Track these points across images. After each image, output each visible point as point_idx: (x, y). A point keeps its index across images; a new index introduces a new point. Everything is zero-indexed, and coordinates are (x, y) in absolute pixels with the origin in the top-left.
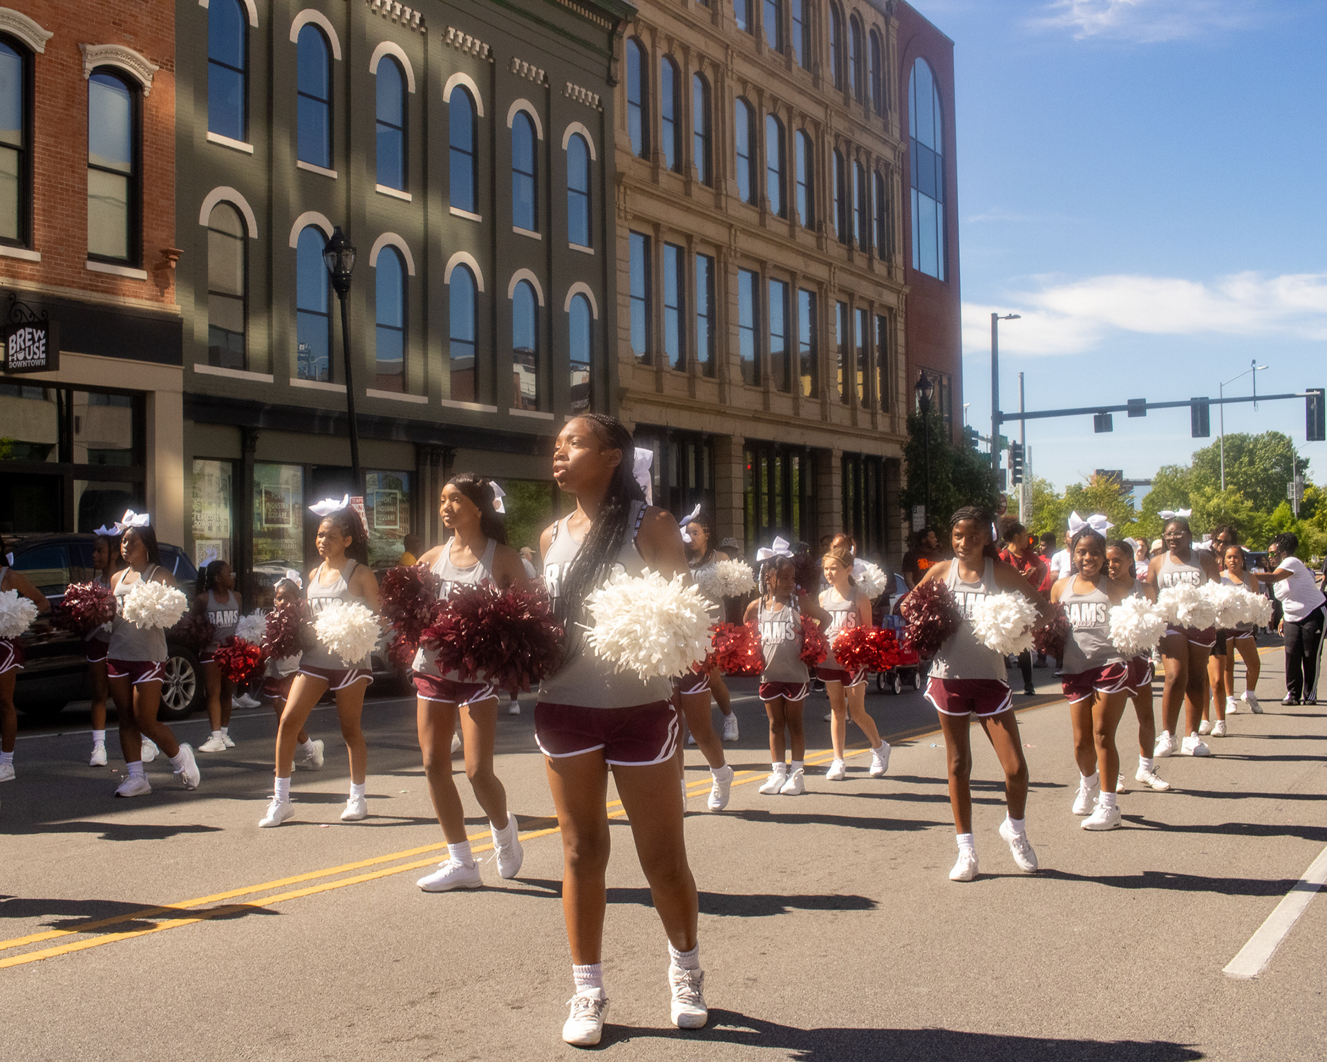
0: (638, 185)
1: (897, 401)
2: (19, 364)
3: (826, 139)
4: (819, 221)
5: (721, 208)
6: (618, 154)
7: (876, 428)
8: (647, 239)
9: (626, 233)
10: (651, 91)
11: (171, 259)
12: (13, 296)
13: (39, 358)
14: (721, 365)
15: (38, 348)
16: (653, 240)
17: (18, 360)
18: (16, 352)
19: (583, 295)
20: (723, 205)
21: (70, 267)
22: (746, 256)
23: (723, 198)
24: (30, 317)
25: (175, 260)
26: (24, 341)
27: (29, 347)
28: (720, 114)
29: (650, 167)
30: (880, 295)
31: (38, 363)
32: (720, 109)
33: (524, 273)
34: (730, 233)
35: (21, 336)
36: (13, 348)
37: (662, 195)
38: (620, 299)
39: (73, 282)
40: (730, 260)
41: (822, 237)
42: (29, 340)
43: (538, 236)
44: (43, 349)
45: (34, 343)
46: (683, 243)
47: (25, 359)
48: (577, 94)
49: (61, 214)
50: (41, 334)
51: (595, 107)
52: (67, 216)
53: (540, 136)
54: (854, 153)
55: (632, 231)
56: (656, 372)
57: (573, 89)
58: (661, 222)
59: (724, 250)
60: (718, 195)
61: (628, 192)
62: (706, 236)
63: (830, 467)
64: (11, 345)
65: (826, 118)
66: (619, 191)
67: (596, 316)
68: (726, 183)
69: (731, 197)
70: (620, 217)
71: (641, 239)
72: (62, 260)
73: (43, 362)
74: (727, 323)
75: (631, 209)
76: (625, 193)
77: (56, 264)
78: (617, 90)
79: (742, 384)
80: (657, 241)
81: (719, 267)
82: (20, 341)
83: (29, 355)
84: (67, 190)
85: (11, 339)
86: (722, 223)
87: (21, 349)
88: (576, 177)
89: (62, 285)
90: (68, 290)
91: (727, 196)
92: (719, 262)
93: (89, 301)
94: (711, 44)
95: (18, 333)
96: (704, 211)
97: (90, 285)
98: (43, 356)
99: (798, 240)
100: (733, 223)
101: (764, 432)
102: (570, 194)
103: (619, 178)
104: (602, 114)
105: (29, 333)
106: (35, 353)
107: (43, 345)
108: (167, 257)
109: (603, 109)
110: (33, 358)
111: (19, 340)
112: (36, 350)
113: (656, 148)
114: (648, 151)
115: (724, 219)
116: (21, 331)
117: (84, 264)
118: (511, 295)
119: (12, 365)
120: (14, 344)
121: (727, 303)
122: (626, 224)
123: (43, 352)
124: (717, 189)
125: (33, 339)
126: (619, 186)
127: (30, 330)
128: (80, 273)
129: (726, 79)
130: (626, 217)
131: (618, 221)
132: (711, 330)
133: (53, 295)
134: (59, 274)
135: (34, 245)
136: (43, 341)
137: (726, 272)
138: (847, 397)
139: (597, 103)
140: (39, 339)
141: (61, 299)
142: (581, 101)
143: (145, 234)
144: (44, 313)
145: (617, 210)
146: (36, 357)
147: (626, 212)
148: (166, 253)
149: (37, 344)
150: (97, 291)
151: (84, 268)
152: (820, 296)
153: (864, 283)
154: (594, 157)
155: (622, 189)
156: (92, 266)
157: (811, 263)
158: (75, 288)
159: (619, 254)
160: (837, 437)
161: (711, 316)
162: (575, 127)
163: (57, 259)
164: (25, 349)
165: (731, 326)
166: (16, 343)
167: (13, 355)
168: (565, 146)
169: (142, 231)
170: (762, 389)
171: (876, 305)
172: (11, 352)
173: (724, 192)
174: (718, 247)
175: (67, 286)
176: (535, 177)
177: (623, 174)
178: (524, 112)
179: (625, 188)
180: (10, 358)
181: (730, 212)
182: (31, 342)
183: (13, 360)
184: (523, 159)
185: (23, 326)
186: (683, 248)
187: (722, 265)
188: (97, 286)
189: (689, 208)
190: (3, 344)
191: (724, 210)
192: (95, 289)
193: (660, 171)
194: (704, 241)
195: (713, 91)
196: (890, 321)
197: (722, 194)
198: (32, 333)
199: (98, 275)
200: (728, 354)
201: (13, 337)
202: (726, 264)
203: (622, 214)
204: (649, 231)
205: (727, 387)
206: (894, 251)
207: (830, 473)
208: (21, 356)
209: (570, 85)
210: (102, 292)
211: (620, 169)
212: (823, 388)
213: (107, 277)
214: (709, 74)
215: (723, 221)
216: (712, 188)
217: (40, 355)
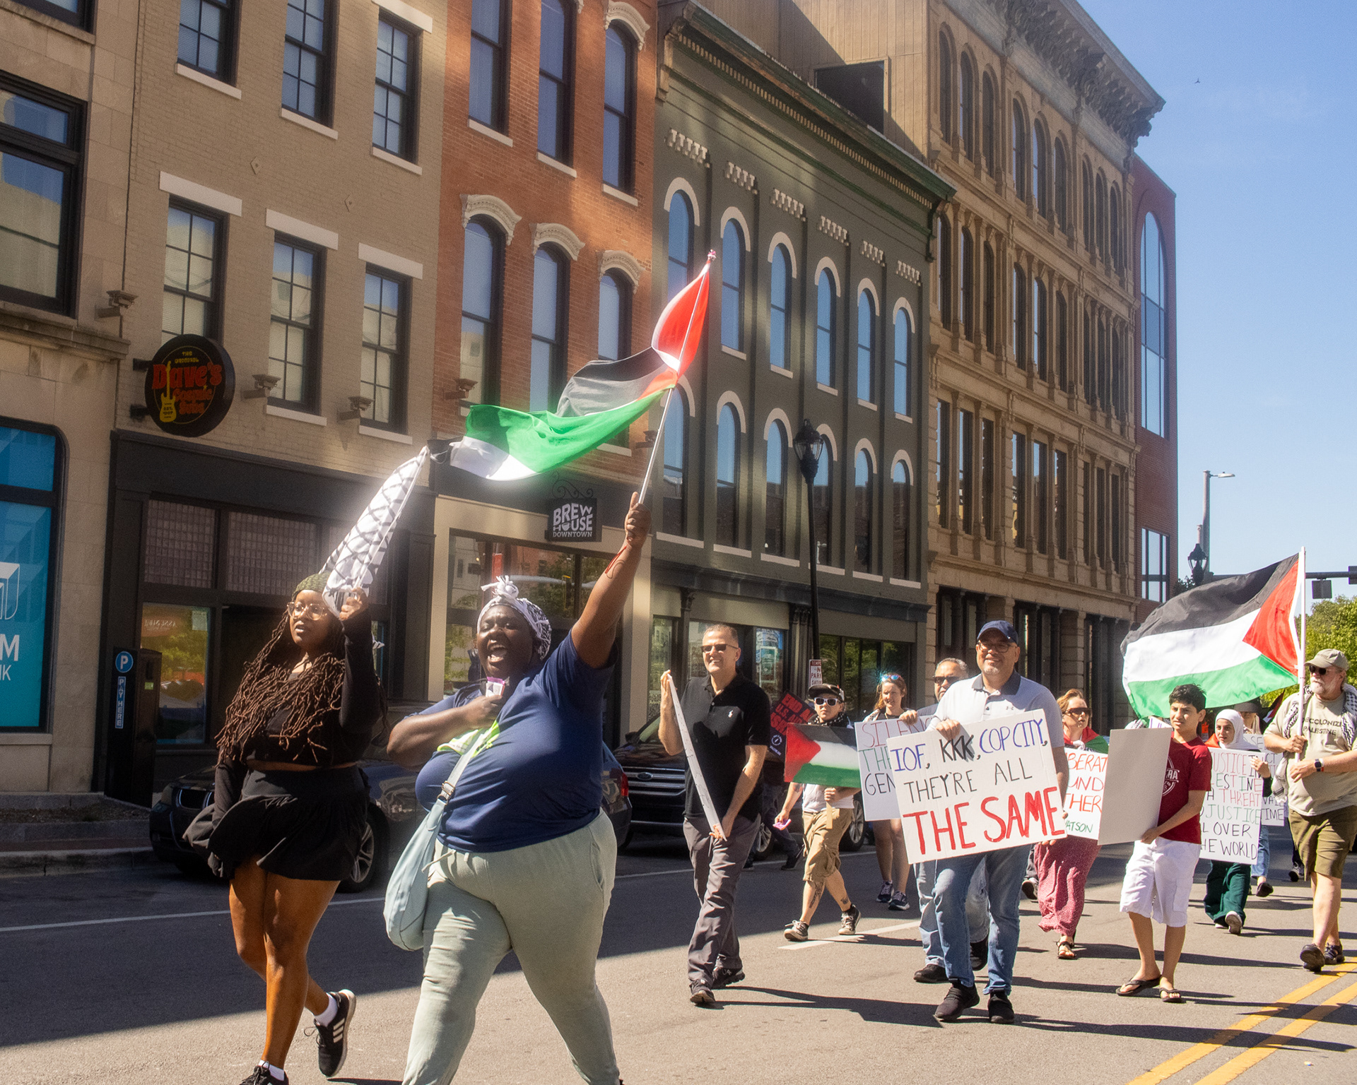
1: (1127, 561)
2: (564, 534)
5: (1000, 374)
7: (1111, 589)
8: (945, 405)
9: (935, 402)
13: (585, 530)
14: (997, 528)
15: (585, 522)
16: (951, 407)
17: (562, 530)
18: (561, 523)
19: (904, 461)
20: (1003, 372)
22: (1018, 420)
23: (1003, 364)
24: (575, 493)
26: (570, 514)
27: (575, 520)
28: (1002, 281)
29: (951, 336)
30: (1116, 455)
31: (584, 534)
32: (1001, 277)
34: (1008, 398)
35: (566, 510)
36: (557, 520)
37: (961, 364)
40: (1008, 424)
42: (575, 514)
43: (874, 407)
44: (589, 522)
45: (580, 517)
46: (971, 408)
47: (570, 530)
48: (904, 271)
50: (589, 509)
51: (917, 283)
53: (877, 311)
54: (1098, 312)
57: (902, 267)
59: (1002, 415)
60: (998, 361)
61: (939, 362)
62: (991, 402)
64: (555, 517)
65: (1079, 280)
66: (932, 361)
69: (1009, 363)
70: (932, 387)
73: (590, 535)
75: (940, 379)
76: (936, 364)
78: (933, 264)
79: (1013, 546)
80: (955, 408)
81: (998, 433)
83: (575, 527)
85: (555, 512)
86: (1004, 389)
87: (566, 521)
88: (900, 349)
91: (1006, 361)
92: (997, 426)
94: (998, 215)
95: (564, 507)
96: (991, 378)
98: (591, 529)
99: (1055, 402)
100: (1011, 388)
102: (896, 365)
103: (932, 349)
104: (921, 289)
105: (575, 508)
106: (580, 526)
107: (590, 520)
109: (922, 284)
110: (578, 530)
111: (564, 513)
112: (583, 524)
113: (955, 318)
114: (950, 320)
115: (1005, 385)
116: (567, 506)
119: (555, 535)
120: (558, 517)
123: (590, 526)
124: (996, 355)
125: (579, 513)
126: (932, 356)
127: (577, 506)
129: (1006, 248)
130: (936, 387)
131: (930, 390)
136: (591, 516)
137: (1003, 437)
139: (918, 279)
140: (586, 514)
144: (590, 491)
145: (930, 380)
146: (582, 529)
147: (937, 381)
149: (584, 518)
152: (1070, 457)
153: (1104, 443)
154: (914, 329)
155: (934, 360)
162: (902, 302)
164: (570, 522)
166: (561, 515)
167: (557, 526)
168: (894, 321)
172: (555, 523)
173: (1004, 358)
174: (997, 412)
176: (872, 350)
177: (936, 345)
178: (867, 291)
179: (937, 359)
180: (554, 529)
181: (1009, 378)
182: (577, 516)
183: (557, 531)
184: (865, 334)
185: (571, 502)
186: (971, 413)
187: (1000, 429)
189: (981, 376)
190: (547, 516)
191: (1004, 376)
193: (957, 339)
194: (988, 407)
195: (995, 259)
197: (1002, 360)
198: (579, 509)
201: (558, 510)
202: (1003, 429)
203: (934, 384)
204: (949, 399)
208: (566, 527)
209: (901, 263)
211: (933, 341)
212: (1070, 546)
214: (993, 244)
215: (1005, 387)
216: (993, 353)
217: (587, 527)
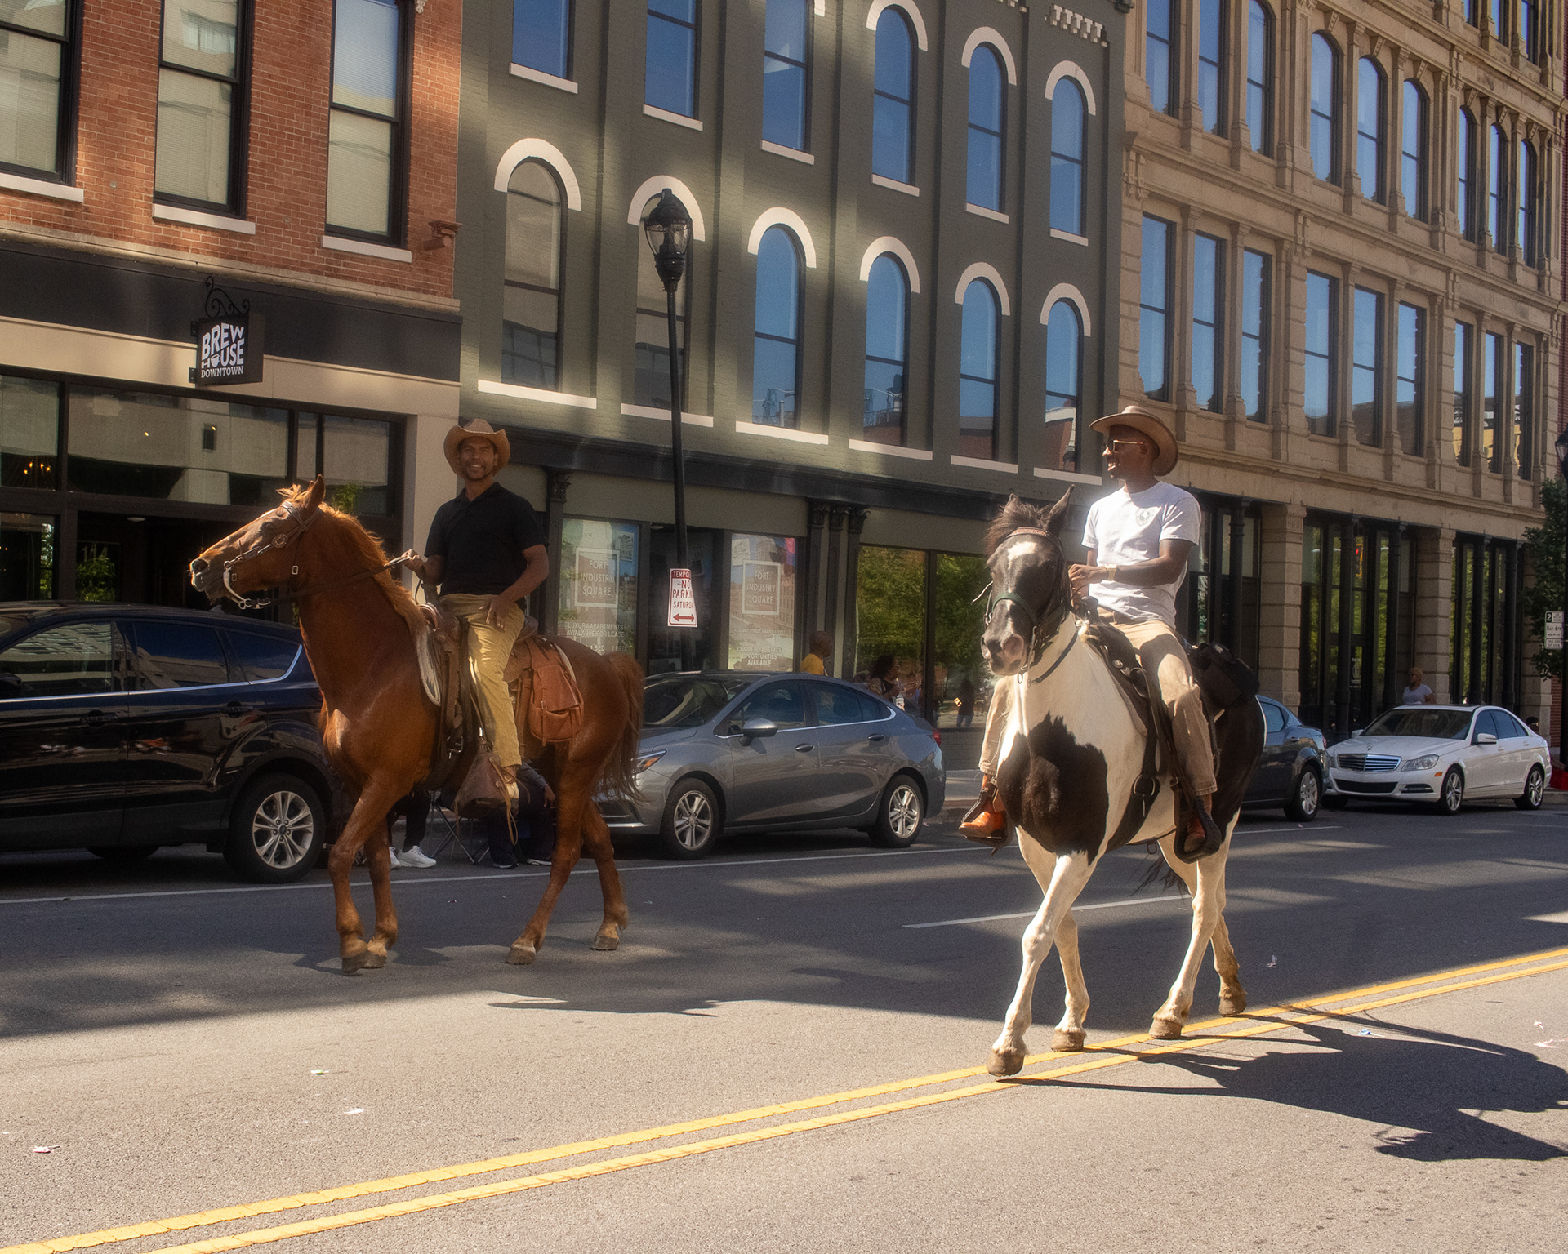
0: (1158, 151)
1: (1544, 464)
2: (213, 373)
3: (1449, 93)
4: (1435, 209)
5: (1283, 186)
6: (1128, 106)
7: (1510, 501)
8: (1171, 226)
9: (1138, 217)
10: (1183, 21)
11: (444, 235)
12: (210, 281)
13: (236, 365)
14: (1276, 406)
15: (235, 350)
16: (1179, 229)
17: (212, 367)
18: (210, 356)
19: (1070, 302)
20: (1288, 182)
21: (299, 243)
22: (1319, 254)
23: (1288, 173)
24: (230, 309)
25: (451, 237)
26: (219, 341)
27: (225, 349)
28: (1288, 54)
29: (1178, 127)
30: (1524, 314)
31: (234, 371)
32: (1288, 47)
33: (981, 269)
34: (1296, 221)
35: (216, 334)
36: (206, 350)
37: (1193, 165)
38: (1124, 309)
39: (303, 264)
40: (1296, 259)
41: (1438, 231)
42: (225, 340)
43: (1004, 218)
44: (240, 352)
45: (230, 345)
46: (1224, 233)
47: (220, 366)
48: (1069, 22)
49: (287, 171)
50: (240, 331)
51: (1096, 40)
52: (297, 173)
53: (1012, 79)
54: (1493, 114)
55: (1146, 214)
56: (1177, 411)
57: (1063, 15)
58: (1191, 204)
59: (1286, 245)
60: (1280, 169)
61: (1142, 160)
62: (1260, 225)
63: (1436, 553)
64: (205, 346)
65: (1451, 65)
66: (1128, 158)
67: (1087, 332)
68: (1293, 151)
69: (1298, 171)
70: (1129, 196)
71: (1163, 227)
72: (287, 233)
73: (241, 370)
74: (1287, 347)
75: (1145, 184)
76: (1137, 162)
77: (277, 238)
78: (1131, 17)
79: (1306, 432)
80: (1185, 230)
81: (1278, 270)
82: (215, 341)
83: (225, 360)
84: (299, 139)
85: (204, 338)
86: (1285, 207)
87: (215, 352)
88: (1065, 137)
89: (285, 267)
90: (293, 273)
91: (1293, 169)
92: (1278, 262)
93: (325, 290)
95: (213, 331)
96: (1256, 190)
97: (327, 268)
98: (241, 362)
99: (1400, 234)
100: (1299, 206)
101: (1338, 501)
102: (1055, 161)
103: (1128, 140)
104: (1106, 51)
105: (226, 331)
106: (231, 358)
107: (242, 346)
108: (439, 232)
109: (1108, 43)
110: (229, 365)
111: (213, 339)
112: (233, 354)
113: (1188, 101)
114: (1177, 105)
115: (1287, 201)
116: (216, 328)
117: (320, 239)
118: (959, 298)
119: (204, 374)
120: (207, 346)
121: (1287, 318)
122: (1138, 205)
123: (241, 357)
124: (1279, 160)
125: (229, 339)
126: (1128, 151)
127: (225, 326)
128: (313, 252)
129: (1298, 6)
130: (1137, 196)
131: (1125, 200)
132: (1264, 356)
133: (272, 280)
134: (282, 253)
135: (246, 211)
136: (242, 342)
137: (1288, 276)
138: (1468, 456)
139: (1099, 35)
140: (237, 338)
141: (282, 286)
142: (1075, 32)
143: (411, 201)
144: (246, 303)
145: (1124, 185)
146: (232, 363)
147: (1137, 187)
148: (438, 226)
149: (234, 346)
150: (338, 277)
151: (319, 245)
152: (1432, 315)
153: (1499, 297)
154: (1092, 109)
155: (1133, 156)
156: (330, 242)
157: (1417, 266)
158: (305, 271)
159: (1126, 246)
160: (1449, 511)
161: (1264, 338)
162: (1066, 68)
163: (279, 232)
164: (219, 353)
165: (1291, 352)
166: (210, 344)
167: (206, 361)
168: (1049, 94)
169: (407, 195)
170: (1336, 441)
171: (1517, 329)
172: (204, 356)
173: (1289, 164)
174: (1278, 242)
175: (293, 269)
176: (1002, 135)
177: (1135, 135)
178: (988, 46)
179: (1138, 155)
180: (203, 365)
181: (1298, 192)
182: (227, 343)
183: (206, 368)
184: (986, 110)
185: (218, 320)
186: (1224, 240)
187: (1283, 265)
188: (336, 270)
189: (1234, 185)
190: (195, 346)
191: (1288, 190)
192: (334, 274)
193: (1192, 131)
194: (1256, 232)
195: (1278, 24)
196: (1539, 351)
197: (1285, 167)
198: (229, 331)
199: (340, 255)
200: (1286, 390)
201: (207, 336)
202: (1288, 266)
203: (1132, 191)
204: (1173, 215)
205: (1283, 436)
206: (1548, 253)
207: (1436, 561)
208: (215, 362)
209: (1058, 9)
210: (346, 278)
211: (1129, 127)
212: (1430, 442)
213: (352, 259)
215: (1286, 205)
216: (1273, 158)
217: (237, 361)
